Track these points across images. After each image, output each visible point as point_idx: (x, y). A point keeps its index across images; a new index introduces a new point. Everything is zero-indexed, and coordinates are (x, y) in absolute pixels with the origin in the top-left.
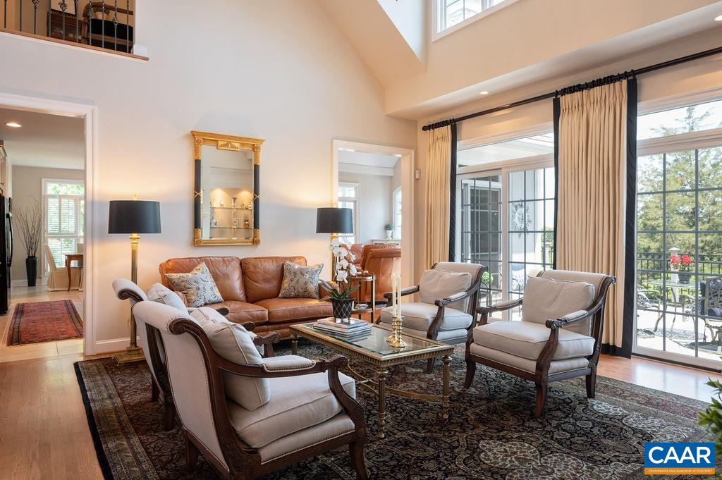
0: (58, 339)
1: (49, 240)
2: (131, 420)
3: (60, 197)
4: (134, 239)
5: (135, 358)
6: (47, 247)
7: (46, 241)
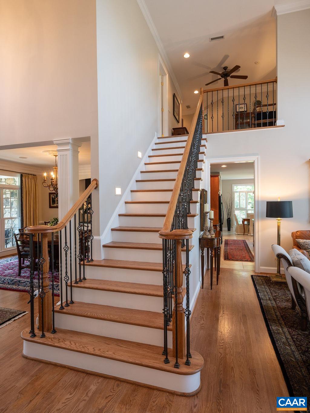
0: (243, 261)
1: (236, 211)
2: (282, 316)
3: (240, 192)
4: (279, 220)
5: (280, 280)
6: (235, 215)
7: (234, 212)
